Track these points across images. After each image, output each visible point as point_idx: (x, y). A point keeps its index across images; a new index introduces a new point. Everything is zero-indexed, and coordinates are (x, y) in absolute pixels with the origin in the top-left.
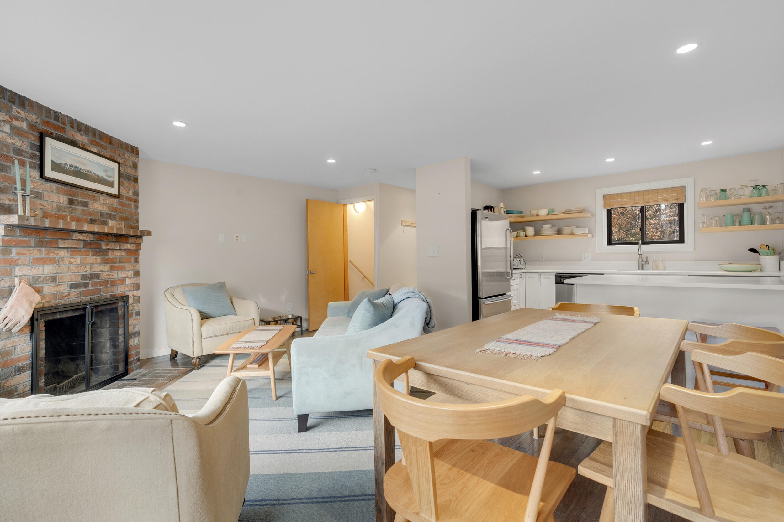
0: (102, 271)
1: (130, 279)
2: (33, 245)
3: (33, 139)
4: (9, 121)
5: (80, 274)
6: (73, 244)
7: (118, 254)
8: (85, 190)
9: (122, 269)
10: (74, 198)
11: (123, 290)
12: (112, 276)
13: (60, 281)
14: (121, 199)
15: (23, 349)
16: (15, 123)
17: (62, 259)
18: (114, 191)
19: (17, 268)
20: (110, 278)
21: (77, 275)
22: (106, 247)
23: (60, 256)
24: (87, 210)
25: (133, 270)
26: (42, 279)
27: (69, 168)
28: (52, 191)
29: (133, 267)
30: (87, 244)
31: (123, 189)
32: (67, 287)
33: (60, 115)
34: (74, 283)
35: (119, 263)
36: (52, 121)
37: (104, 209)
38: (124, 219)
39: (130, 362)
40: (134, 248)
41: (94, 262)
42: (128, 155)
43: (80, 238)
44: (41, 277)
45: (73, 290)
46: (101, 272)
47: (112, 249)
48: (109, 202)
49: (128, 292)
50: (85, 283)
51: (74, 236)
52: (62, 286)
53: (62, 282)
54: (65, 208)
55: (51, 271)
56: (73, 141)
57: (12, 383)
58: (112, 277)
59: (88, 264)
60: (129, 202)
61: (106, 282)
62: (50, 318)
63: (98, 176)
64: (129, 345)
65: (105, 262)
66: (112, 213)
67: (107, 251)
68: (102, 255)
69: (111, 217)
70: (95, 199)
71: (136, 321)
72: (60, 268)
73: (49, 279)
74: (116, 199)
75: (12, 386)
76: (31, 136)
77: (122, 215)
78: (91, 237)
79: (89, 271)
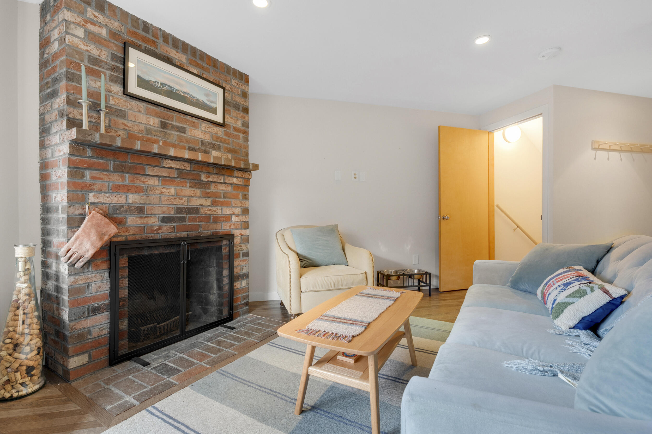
0: (202, 205)
1: (237, 216)
2: (112, 169)
3: (115, 49)
4: (83, 25)
5: (174, 206)
6: (164, 173)
7: (222, 188)
8: (182, 115)
9: (228, 205)
10: (168, 122)
11: (228, 227)
12: (215, 211)
13: (149, 213)
14: (228, 129)
15: (100, 287)
16: (91, 27)
17: (151, 188)
18: (219, 118)
19: (91, 195)
20: (212, 213)
21: (170, 207)
22: (207, 179)
23: (149, 184)
24: (183, 137)
25: (240, 207)
26: (125, 209)
27: (160, 87)
28: (139, 111)
29: (241, 203)
30: (182, 173)
31: (230, 119)
32: (157, 220)
33: (151, 27)
34: (166, 216)
35: (223, 198)
36: (140, 32)
37: (206, 138)
38: (229, 151)
39: (236, 306)
40: (241, 183)
41: (193, 195)
42: (236, 81)
43: (173, 166)
44: (123, 207)
45: (165, 224)
46: (200, 207)
47: (215, 182)
48: (213, 131)
49: (235, 231)
50: (180, 217)
51: (165, 163)
52: (152, 219)
53: (152, 214)
54: (156, 131)
55: (136, 201)
56: (167, 58)
57: (85, 325)
58: (215, 213)
59: (185, 196)
60: (237, 133)
61: (207, 218)
62: (136, 253)
63: (198, 100)
64: (235, 288)
65: (207, 195)
66: (216, 143)
67: (208, 184)
68: (202, 188)
69: (214, 147)
70: (195, 126)
71: (244, 263)
72: (149, 198)
73: (134, 210)
74: (221, 128)
75: (84, 328)
76: (112, 45)
77: (229, 146)
78: (187, 166)
79: (186, 204)
